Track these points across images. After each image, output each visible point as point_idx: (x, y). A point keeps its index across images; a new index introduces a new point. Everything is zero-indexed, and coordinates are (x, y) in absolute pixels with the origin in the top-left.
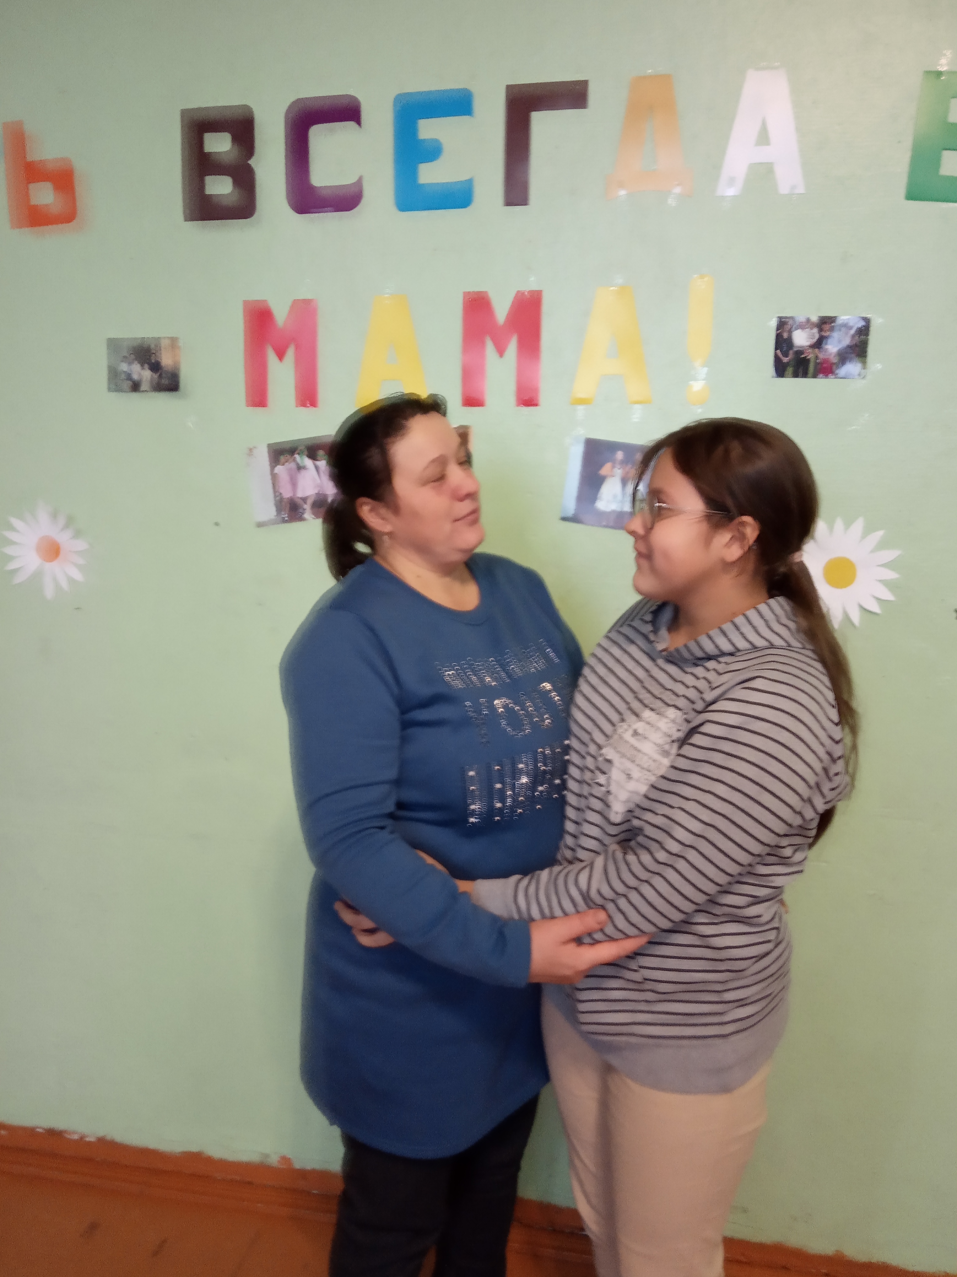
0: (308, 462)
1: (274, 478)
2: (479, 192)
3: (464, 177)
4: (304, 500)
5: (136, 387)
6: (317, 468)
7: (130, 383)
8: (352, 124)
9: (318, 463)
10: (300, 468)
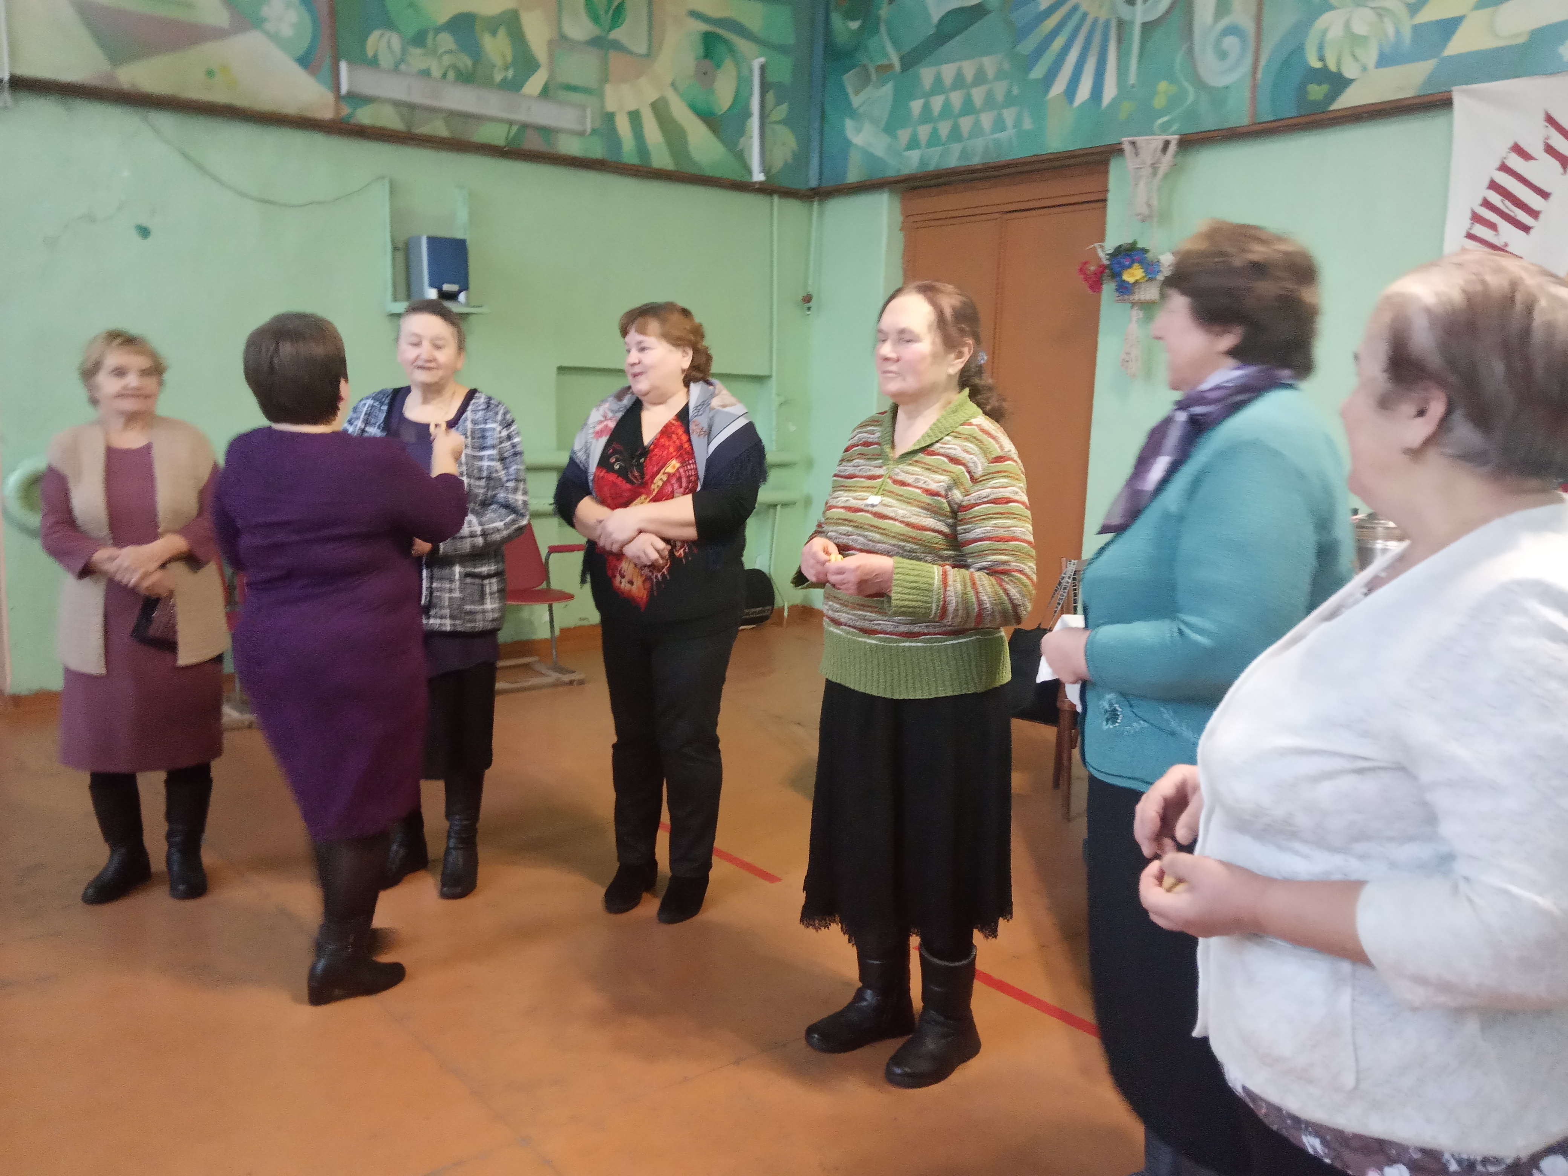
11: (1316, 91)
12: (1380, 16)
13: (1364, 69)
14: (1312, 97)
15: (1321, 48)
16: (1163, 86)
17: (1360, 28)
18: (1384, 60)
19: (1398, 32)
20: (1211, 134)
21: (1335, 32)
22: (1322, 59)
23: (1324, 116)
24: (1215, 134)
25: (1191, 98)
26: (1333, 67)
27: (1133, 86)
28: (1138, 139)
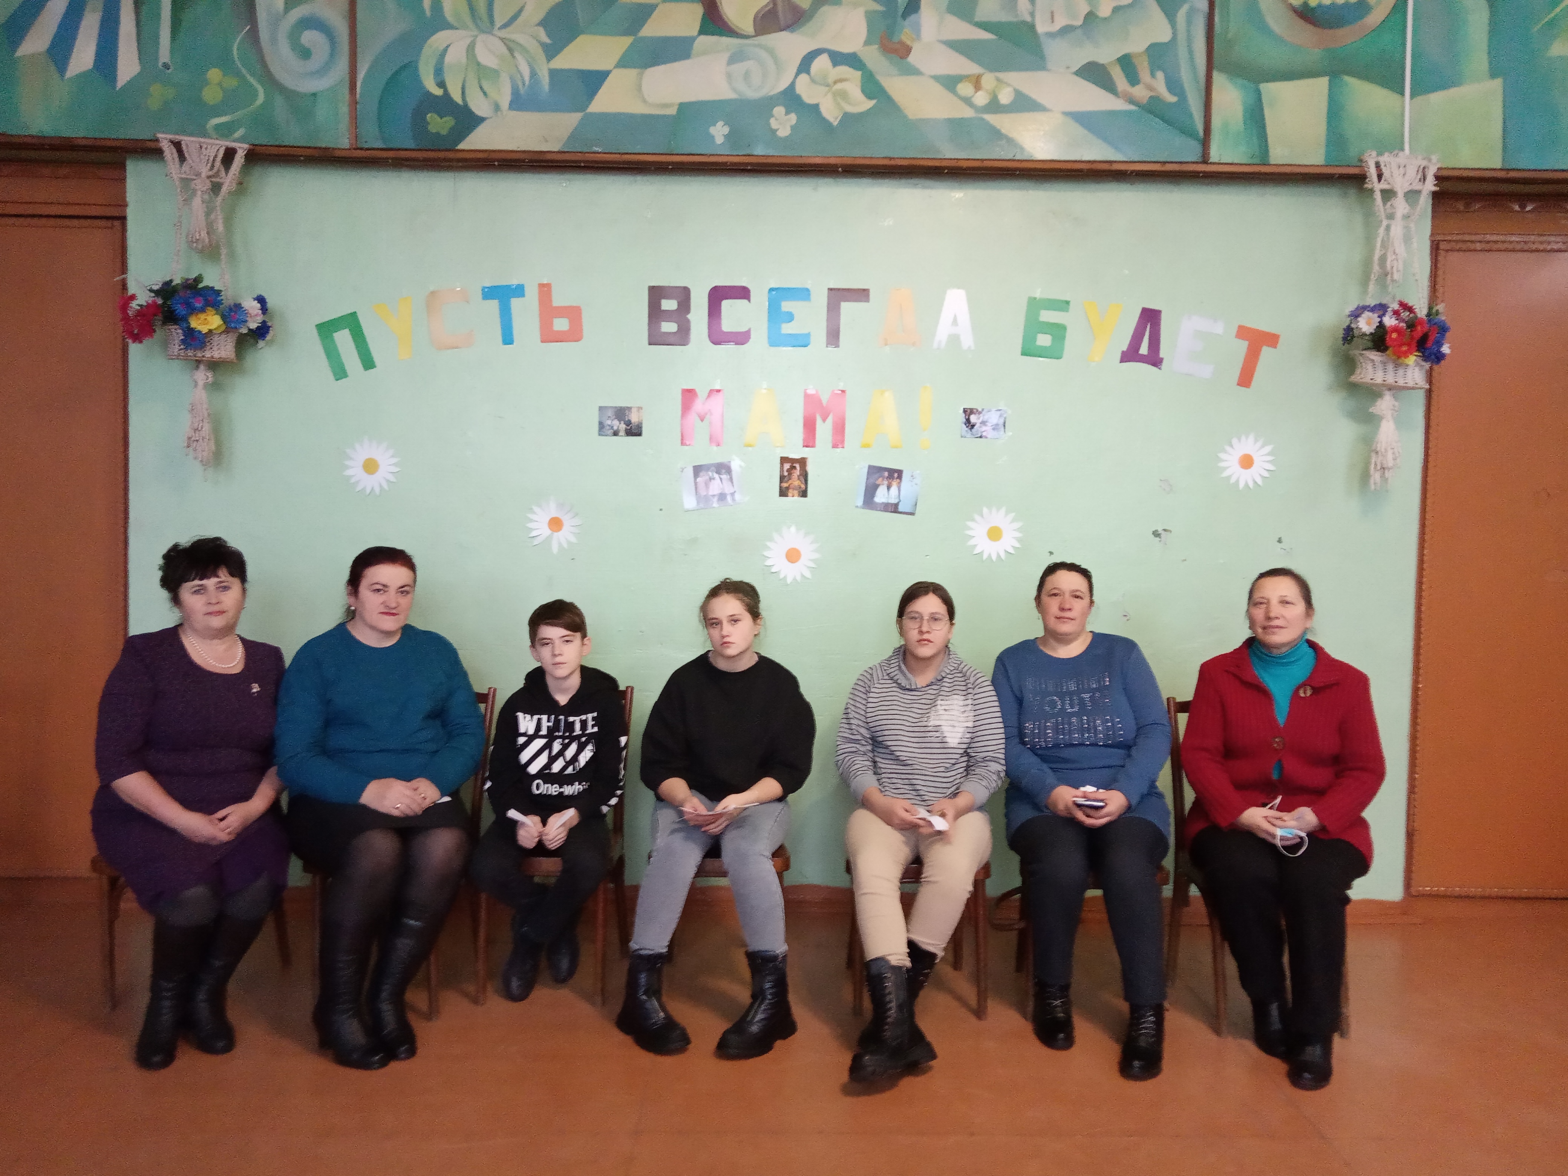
0: (716, 476)
1: (696, 484)
2: (813, 339)
3: (805, 331)
4: (714, 496)
5: (616, 434)
6: (721, 479)
7: (612, 431)
8: (745, 301)
9: (722, 476)
10: (711, 479)
11: (439, 124)
12: (511, 50)
13: (497, 108)
14: (432, 129)
15: (439, 71)
16: (214, 74)
17: (486, 58)
18: (519, 102)
19: (533, 74)
20: (292, 151)
21: (455, 56)
22: (442, 84)
23: (450, 155)
24: (299, 152)
25: (261, 99)
26: (457, 97)
27: (166, 66)
28: (185, 140)
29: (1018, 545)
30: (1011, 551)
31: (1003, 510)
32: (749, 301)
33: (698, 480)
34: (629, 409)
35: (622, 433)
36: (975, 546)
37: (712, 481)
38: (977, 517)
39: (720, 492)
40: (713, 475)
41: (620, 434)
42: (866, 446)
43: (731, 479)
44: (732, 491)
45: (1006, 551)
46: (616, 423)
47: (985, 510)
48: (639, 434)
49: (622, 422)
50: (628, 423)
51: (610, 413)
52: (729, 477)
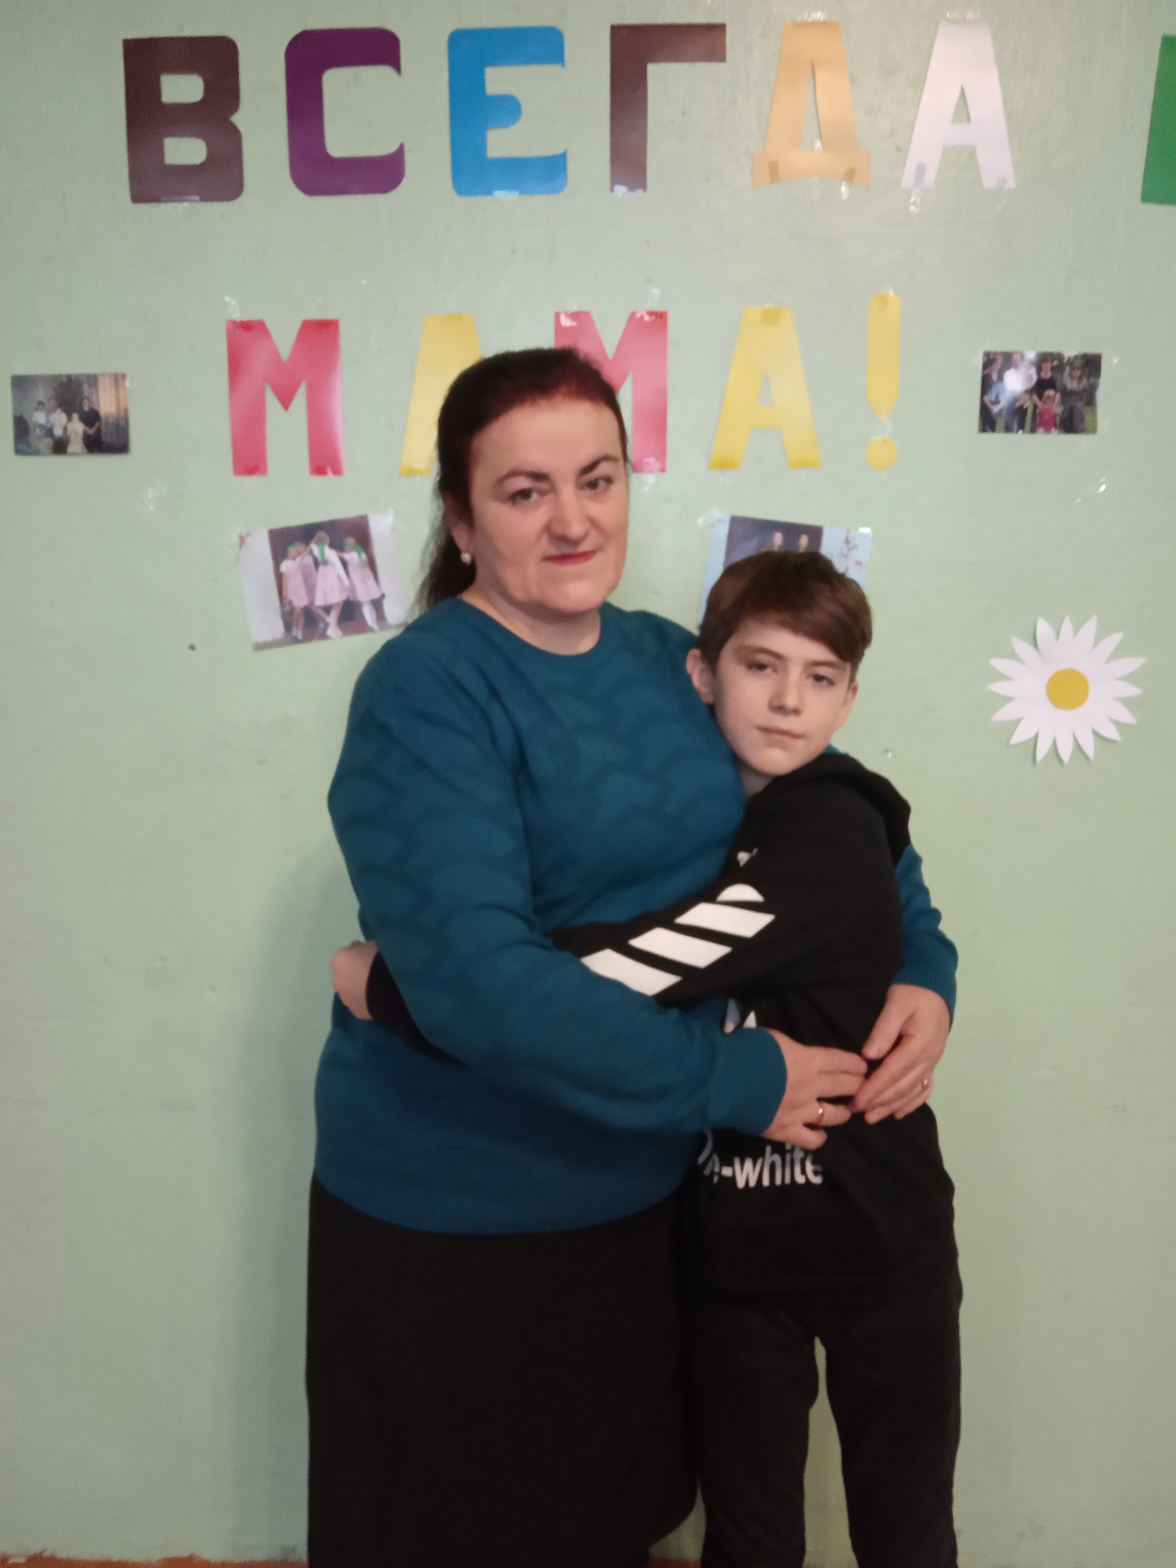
0: (331, 555)
1: (279, 577)
2: (573, 168)
3: (554, 150)
4: (327, 609)
5: (60, 447)
6: (344, 564)
7: (50, 441)
8: (387, 70)
9: (347, 556)
10: (317, 563)
29: (1127, 717)
30: (1112, 733)
31: (1091, 627)
32: (397, 66)
33: (287, 566)
34: (93, 380)
35: (76, 445)
36: (1016, 723)
37: (321, 568)
38: (1022, 647)
39: (344, 597)
40: (322, 552)
41: (71, 448)
42: (724, 464)
43: (372, 564)
44: (376, 595)
45: (1096, 734)
46: (59, 420)
47: (1043, 628)
48: (121, 447)
49: (75, 417)
50: (91, 418)
51: (42, 394)
52: (364, 556)
